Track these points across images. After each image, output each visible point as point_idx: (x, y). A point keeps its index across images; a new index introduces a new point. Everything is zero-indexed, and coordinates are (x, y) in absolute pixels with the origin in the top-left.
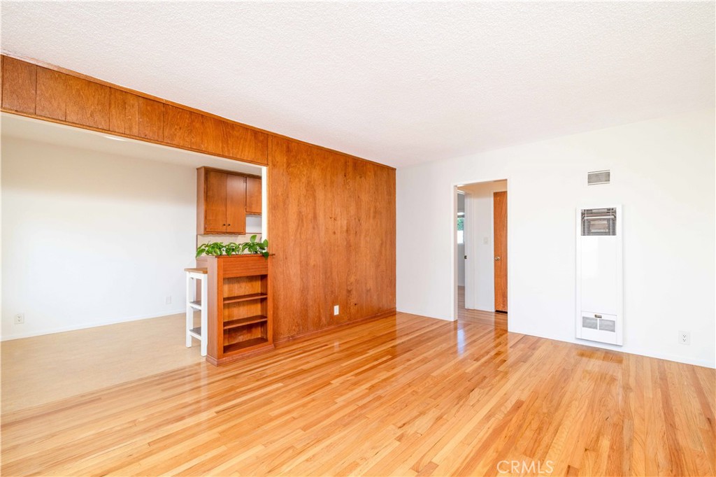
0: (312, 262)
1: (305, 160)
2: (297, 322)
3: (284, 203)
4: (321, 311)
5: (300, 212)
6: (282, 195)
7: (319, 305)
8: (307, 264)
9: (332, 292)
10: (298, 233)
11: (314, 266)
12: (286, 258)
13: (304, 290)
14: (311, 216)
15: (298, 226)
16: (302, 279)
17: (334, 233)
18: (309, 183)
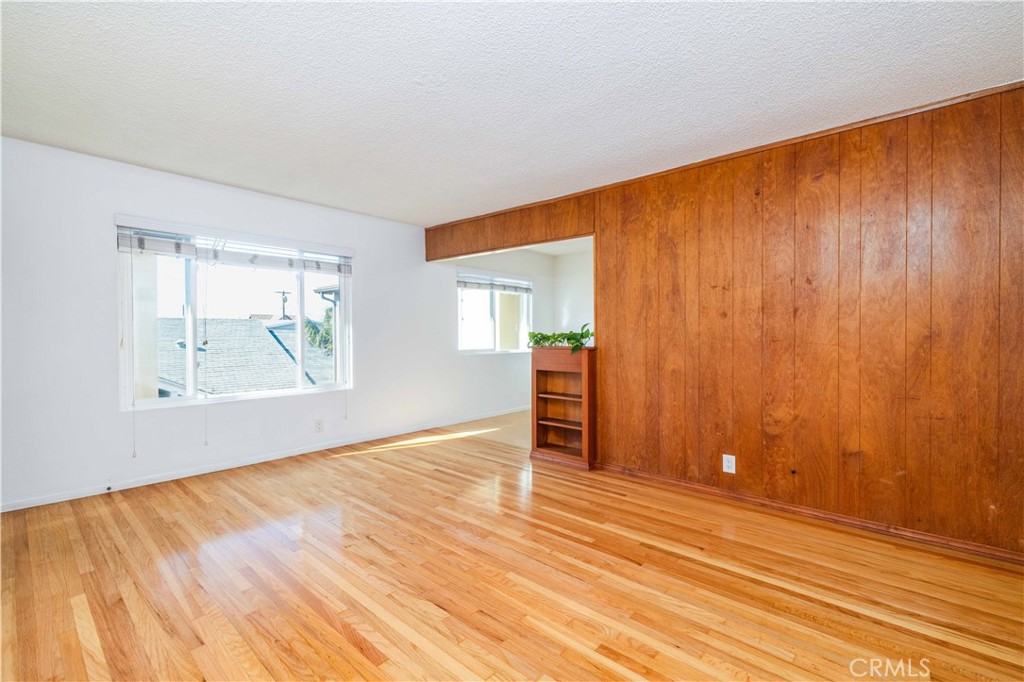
0: (669, 367)
1: (654, 202)
2: (639, 453)
3: (618, 275)
4: (689, 451)
5: (646, 286)
6: (615, 266)
7: (684, 440)
8: (659, 368)
9: (717, 425)
10: (642, 319)
11: (674, 371)
12: (621, 355)
13: (653, 408)
14: (666, 289)
15: (642, 307)
16: (648, 391)
17: (724, 315)
18: (662, 236)
